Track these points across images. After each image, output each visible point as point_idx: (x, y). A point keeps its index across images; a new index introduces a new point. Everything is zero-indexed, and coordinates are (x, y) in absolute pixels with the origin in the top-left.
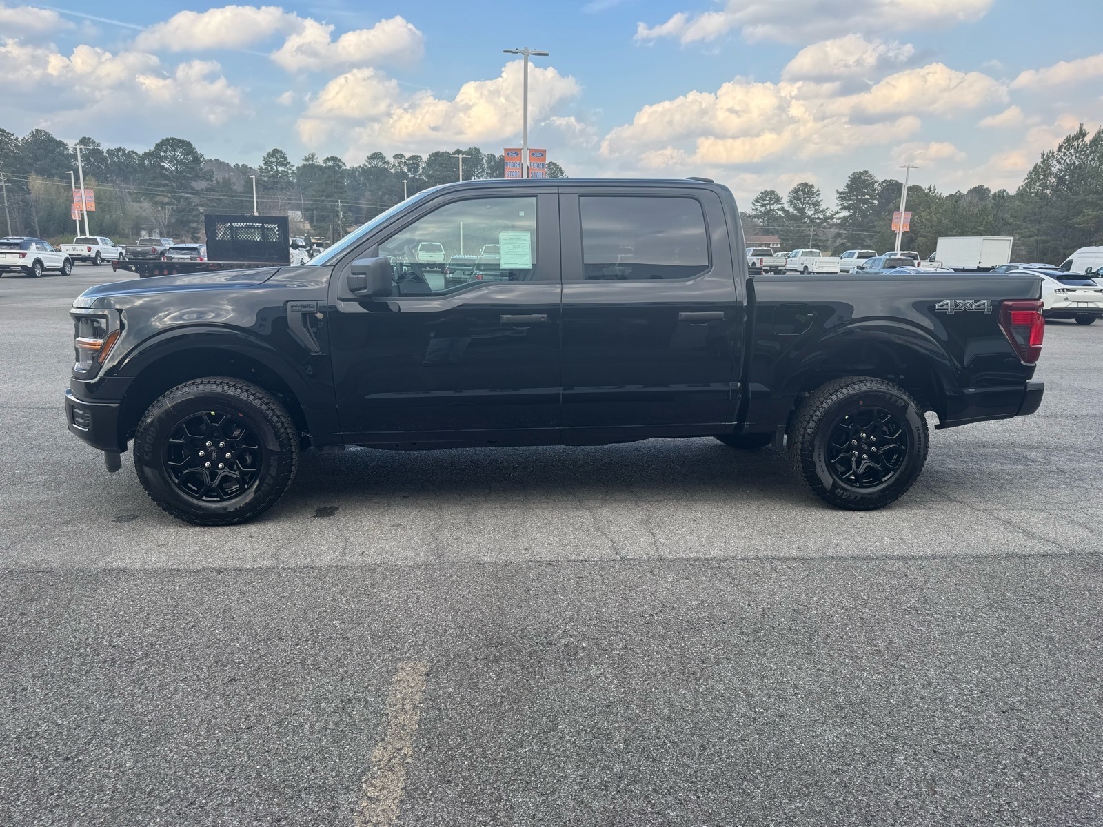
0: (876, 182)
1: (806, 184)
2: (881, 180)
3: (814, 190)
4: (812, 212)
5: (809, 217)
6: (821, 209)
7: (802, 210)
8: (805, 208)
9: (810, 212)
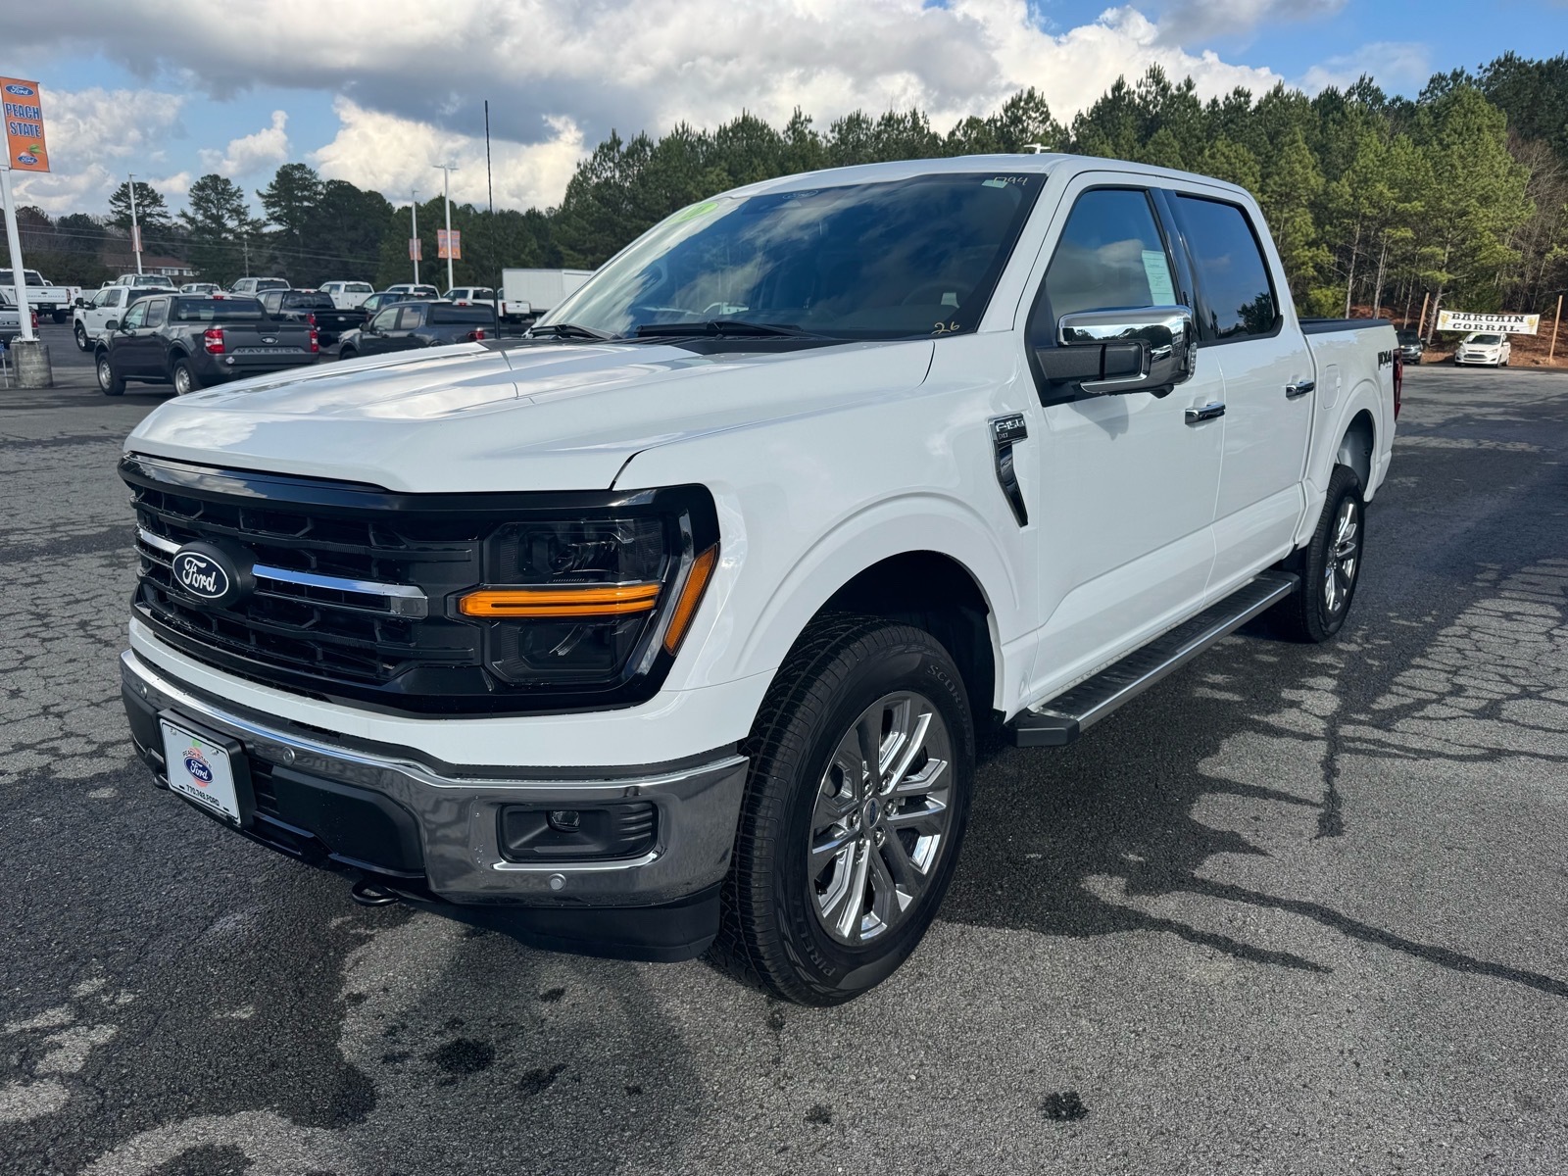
0: (320, 183)
1: (216, 178)
2: (325, 180)
3: (234, 187)
4: (236, 223)
5: (231, 231)
6: (249, 220)
7: (218, 219)
8: (222, 216)
9: (231, 224)
